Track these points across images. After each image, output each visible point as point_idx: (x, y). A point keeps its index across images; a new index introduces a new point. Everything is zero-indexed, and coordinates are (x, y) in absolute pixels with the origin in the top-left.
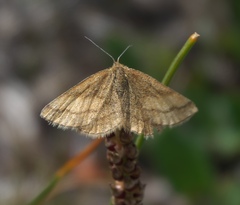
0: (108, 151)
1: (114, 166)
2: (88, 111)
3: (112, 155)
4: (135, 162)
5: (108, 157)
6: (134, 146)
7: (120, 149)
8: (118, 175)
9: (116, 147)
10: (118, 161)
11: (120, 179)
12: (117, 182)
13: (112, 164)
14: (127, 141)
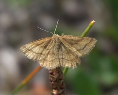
0: (50, 75)
1: (53, 83)
2: (41, 54)
3: (52, 77)
4: (62, 81)
5: (50, 78)
6: (62, 73)
7: (56, 74)
8: (54, 87)
9: (54, 73)
10: (55, 80)
11: (55, 89)
12: (54, 90)
13: (51, 81)
14: (59, 70)
